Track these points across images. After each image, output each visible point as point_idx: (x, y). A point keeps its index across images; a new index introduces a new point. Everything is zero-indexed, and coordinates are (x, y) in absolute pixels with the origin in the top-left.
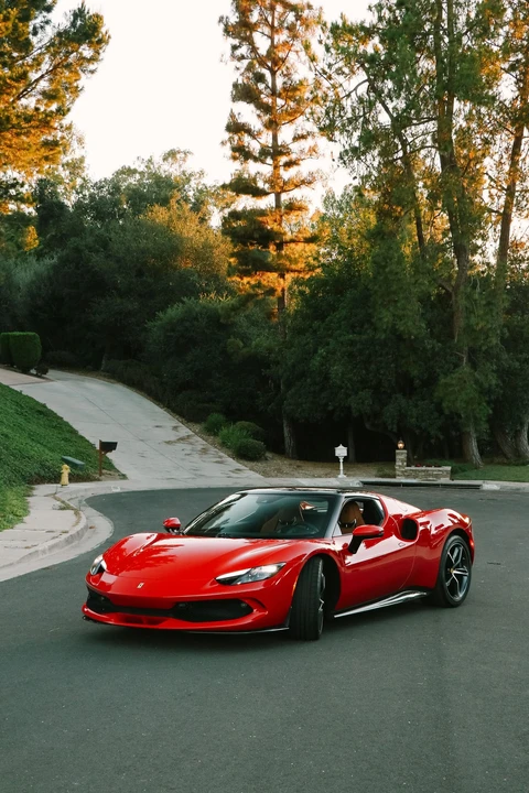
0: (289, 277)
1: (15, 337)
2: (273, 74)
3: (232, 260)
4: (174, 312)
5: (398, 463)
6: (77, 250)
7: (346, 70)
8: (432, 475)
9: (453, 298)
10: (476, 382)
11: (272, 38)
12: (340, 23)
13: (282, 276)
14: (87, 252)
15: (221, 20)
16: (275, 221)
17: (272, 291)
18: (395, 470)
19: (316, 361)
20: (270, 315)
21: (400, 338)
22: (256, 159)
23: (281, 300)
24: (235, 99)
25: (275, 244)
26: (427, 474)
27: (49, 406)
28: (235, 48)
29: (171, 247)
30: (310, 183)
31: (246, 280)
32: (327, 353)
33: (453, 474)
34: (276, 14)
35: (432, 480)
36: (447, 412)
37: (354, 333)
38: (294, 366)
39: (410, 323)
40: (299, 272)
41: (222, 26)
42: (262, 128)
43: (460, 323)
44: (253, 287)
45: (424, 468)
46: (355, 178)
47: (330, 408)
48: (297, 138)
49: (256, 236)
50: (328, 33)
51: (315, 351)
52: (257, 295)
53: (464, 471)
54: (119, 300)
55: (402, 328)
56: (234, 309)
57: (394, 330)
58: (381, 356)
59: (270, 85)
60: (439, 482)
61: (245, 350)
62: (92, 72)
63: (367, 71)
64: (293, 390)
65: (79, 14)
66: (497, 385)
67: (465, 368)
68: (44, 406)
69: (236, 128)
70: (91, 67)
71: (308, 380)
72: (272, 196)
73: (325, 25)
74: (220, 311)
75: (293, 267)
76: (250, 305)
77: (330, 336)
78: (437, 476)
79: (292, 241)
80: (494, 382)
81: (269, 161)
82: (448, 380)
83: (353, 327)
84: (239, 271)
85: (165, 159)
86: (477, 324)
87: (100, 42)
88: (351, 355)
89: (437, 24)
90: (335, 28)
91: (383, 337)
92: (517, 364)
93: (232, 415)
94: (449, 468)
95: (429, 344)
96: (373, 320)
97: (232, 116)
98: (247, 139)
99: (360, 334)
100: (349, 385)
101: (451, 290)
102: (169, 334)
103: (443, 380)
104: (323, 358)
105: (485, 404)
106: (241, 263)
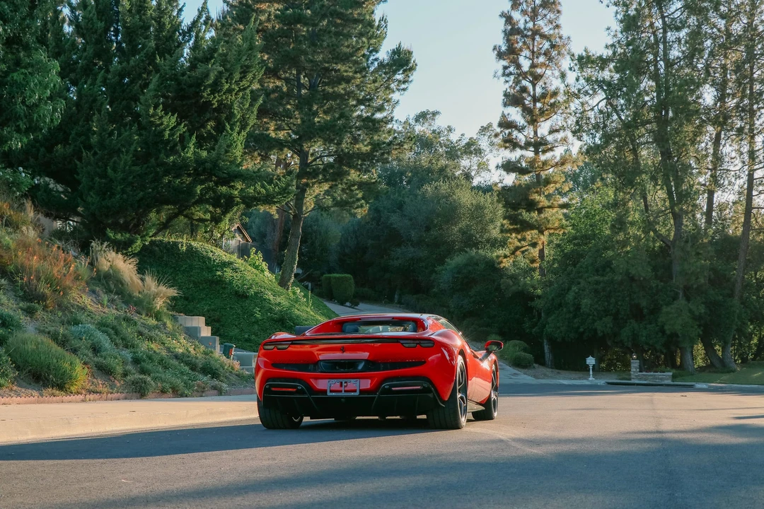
0: (547, 233)
1: (335, 278)
2: (534, 86)
3: (504, 221)
5: (633, 370)
7: (591, 92)
8: (659, 379)
9: (672, 250)
10: (690, 311)
11: (532, 60)
12: (584, 54)
13: (542, 233)
14: (385, 212)
15: (495, 49)
18: (630, 375)
19: (570, 296)
20: (533, 261)
21: (632, 279)
22: (521, 148)
23: (542, 251)
24: (505, 105)
25: (537, 210)
26: (655, 378)
28: (505, 68)
29: (452, 209)
30: (562, 164)
31: (514, 236)
32: (579, 290)
33: (674, 377)
34: (536, 44)
35: (658, 382)
36: (668, 332)
37: (598, 275)
38: (553, 299)
39: (639, 269)
40: (555, 229)
41: (496, 52)
42: (526, 124)
43: (676, 268)
44: (520, 241)
45: (652, 373)
47: (581, 330)
48: (552, 132)
49: (523, 203)
50: (576, 62)
51: (569, 289)
52: (523, 247)
53: (683, 376)
54: (412, 249)
55: (634, 272)
57: (627, 273)
58: (619, 292)
59: (532, 94)
60: (663, 383)
61: (514, 288)
62: (404, 90)
63: (605, 91)
64: (553, 317)
65: (397, 52)
66: (705, 314)
67: (682, 301)
69: (506, 124)
70: (403, 86)
71: (565, 310)
72: (534, 174)
73: (573, 55)
75: (550, 226)
77: (581, 277)
78: (661, 379)
79: (549, 207)
80: (703, 311)
81: (532, 149)
82: (669, 309)
83: (597, 271)
84: (510, 229)
86: (690, 269)
87: (412, 69)
88: (596, 291)
89: (656, 55)
90: (580, 58)
91: (620, 278)
92: (721, 298)
93: (506, 335)
94: (671, 374)
95: (654, 283)
96: (612, 266)
97: (503, 116)
98: (515, 133)
99: (603, 275)
100: (595, 313)
101: (669, 244)
102: (456, 276)
103: (665, 309)
104: (576, 293)
105: (696, 327)
106: (511, 224)
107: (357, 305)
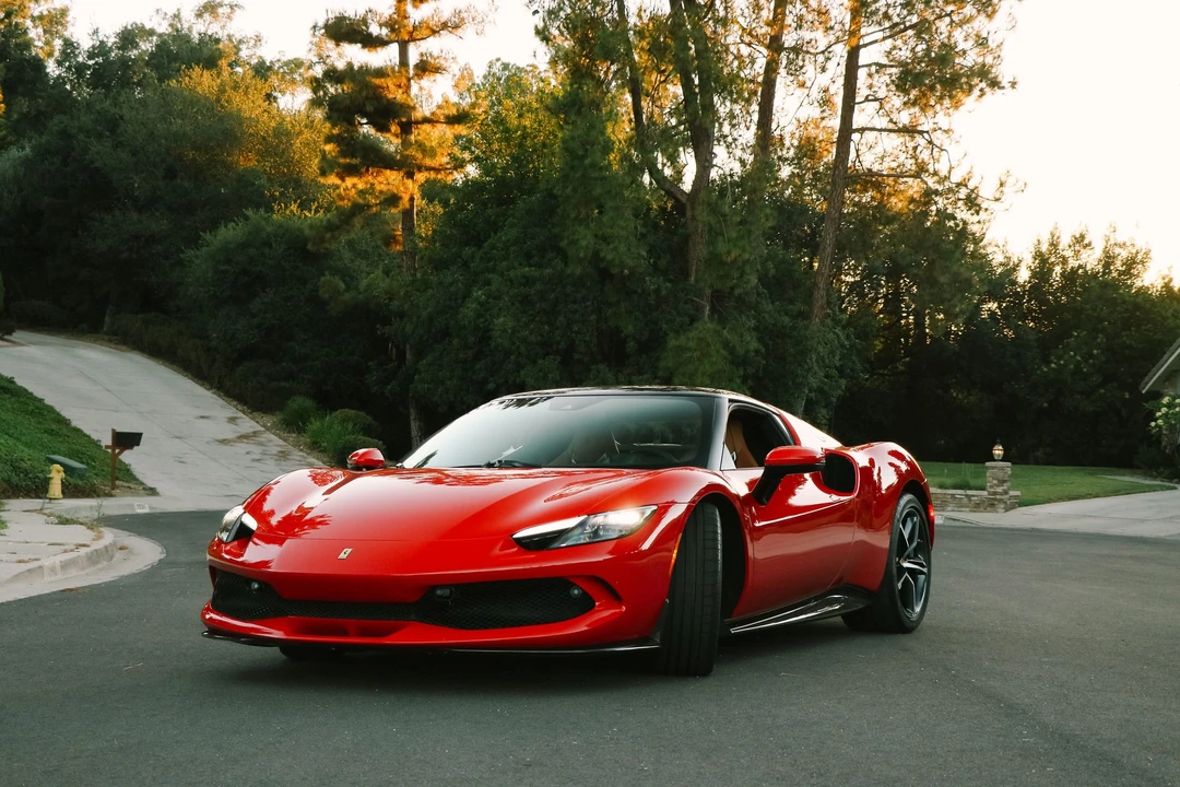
0: (421, 177)
3: (328, 147)
4: (229, 233)
6: (65, 134)
9: (689, 214)
10: (726, 345)
13: (410, 175)
14: (81, 137)
16: (399, 86)
17: (393, 199)
19: (469, 310)
20: (390, 240)
21: (604, 274)
23: (408, 214)
25: (401, 124)
27: (20, 382)
29: (223, 131)
30: (456, 27)
31: (349, 181)
32: (488, 297)
37: (530, 266)
38: (431, 319)
39: (622, 248)
40: (437, 170)
43: (699, 251)
44: (362, 193)
46: (536, 12)
49: (369, 108)
51: (467, 295)
52: (369, 206)
54: (135, 216)
55: (609, 257)
56: (331, 227)
57: (596, 256)
58: (575, 302)
61: (347, 296)
64: (430, 358)
66: (757, 352)
67: (708, 323)
68: (11, 381)
71: (455, 341)
72: (394, 48)
74: (307, 232)
75: (428, 162)
76: (358, 221)
77: (493, 270)
79: (426, 120)
80: (752, 346)
82: (682, 340)
83: (528, 256)
84: (339, 165)
85: (199, 15)
86: (729, 253)
88: (526, 301)
91: (578, 271)
92: (787, 319)
93: (327, 401)
95: (651, 283)
96: (562, 245)
99: (540, 266)
100: (522, 349)
101: (683, 199)
102: (222, 268)
103: (672, 342)
104: (481, 304)
105: (738, 381)
106: (343, 154)
107: (10, 334)
